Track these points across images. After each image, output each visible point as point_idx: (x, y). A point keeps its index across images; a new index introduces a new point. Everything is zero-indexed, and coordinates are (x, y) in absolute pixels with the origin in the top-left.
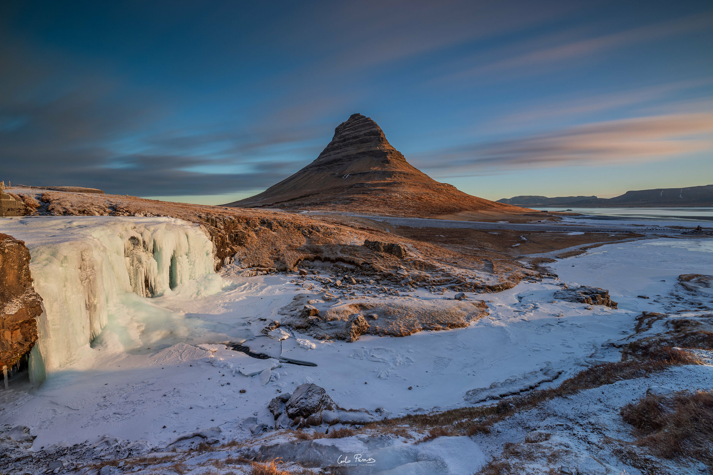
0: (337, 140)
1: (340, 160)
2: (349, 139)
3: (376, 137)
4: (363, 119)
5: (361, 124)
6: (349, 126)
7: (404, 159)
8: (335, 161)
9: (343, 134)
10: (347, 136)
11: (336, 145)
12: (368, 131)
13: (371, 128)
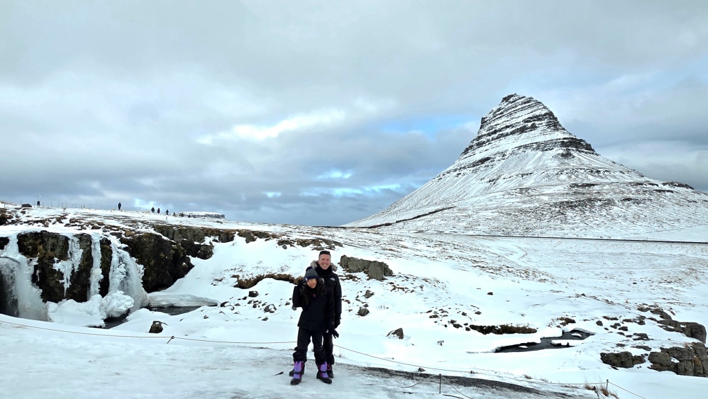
0: (484, 132)
1: (488, 159)
2: (500, 130)
3: (542, 122)
4: (521, 100)
5: (520, 107)
6: (500, 112)
7: (593, 150)
8: (483, 161)
9: (492, 124)
10: (498, 127)
11: (483, 139)
12: (531, 115)
13: (535, 111)
